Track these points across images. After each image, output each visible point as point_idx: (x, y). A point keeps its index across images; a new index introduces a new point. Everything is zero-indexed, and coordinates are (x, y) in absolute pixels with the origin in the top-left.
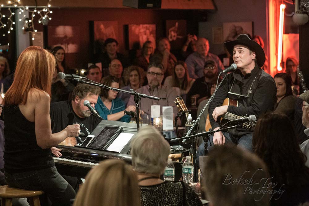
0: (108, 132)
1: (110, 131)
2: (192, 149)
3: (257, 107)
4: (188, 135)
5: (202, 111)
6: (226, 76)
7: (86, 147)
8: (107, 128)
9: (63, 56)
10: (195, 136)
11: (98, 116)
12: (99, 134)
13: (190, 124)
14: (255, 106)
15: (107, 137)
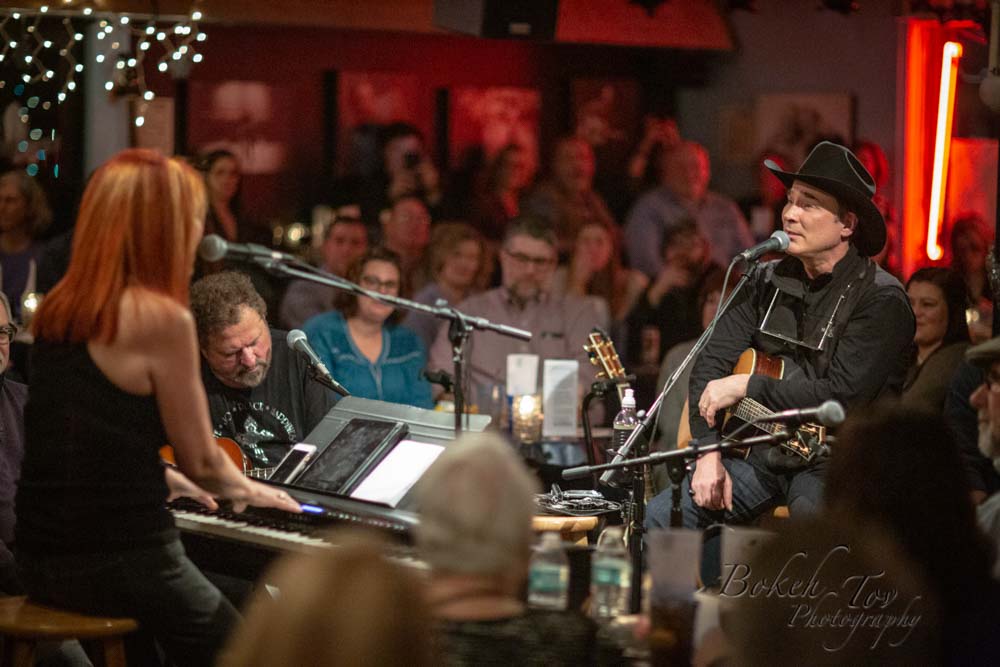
0: (359, 438)
1: (365, 434)
2: (631, 504)
3: (846, 381)
4: (620, 459)
5: (671, 381)
6: (751, 270)
7: (287, 481)
8: (357, 423)
9: (235, 180)
10: (642, 463)
11: (331, 383)
12: (332, 443)
13: (629, 423)
14: (840, 379)
15: (355, 453)
